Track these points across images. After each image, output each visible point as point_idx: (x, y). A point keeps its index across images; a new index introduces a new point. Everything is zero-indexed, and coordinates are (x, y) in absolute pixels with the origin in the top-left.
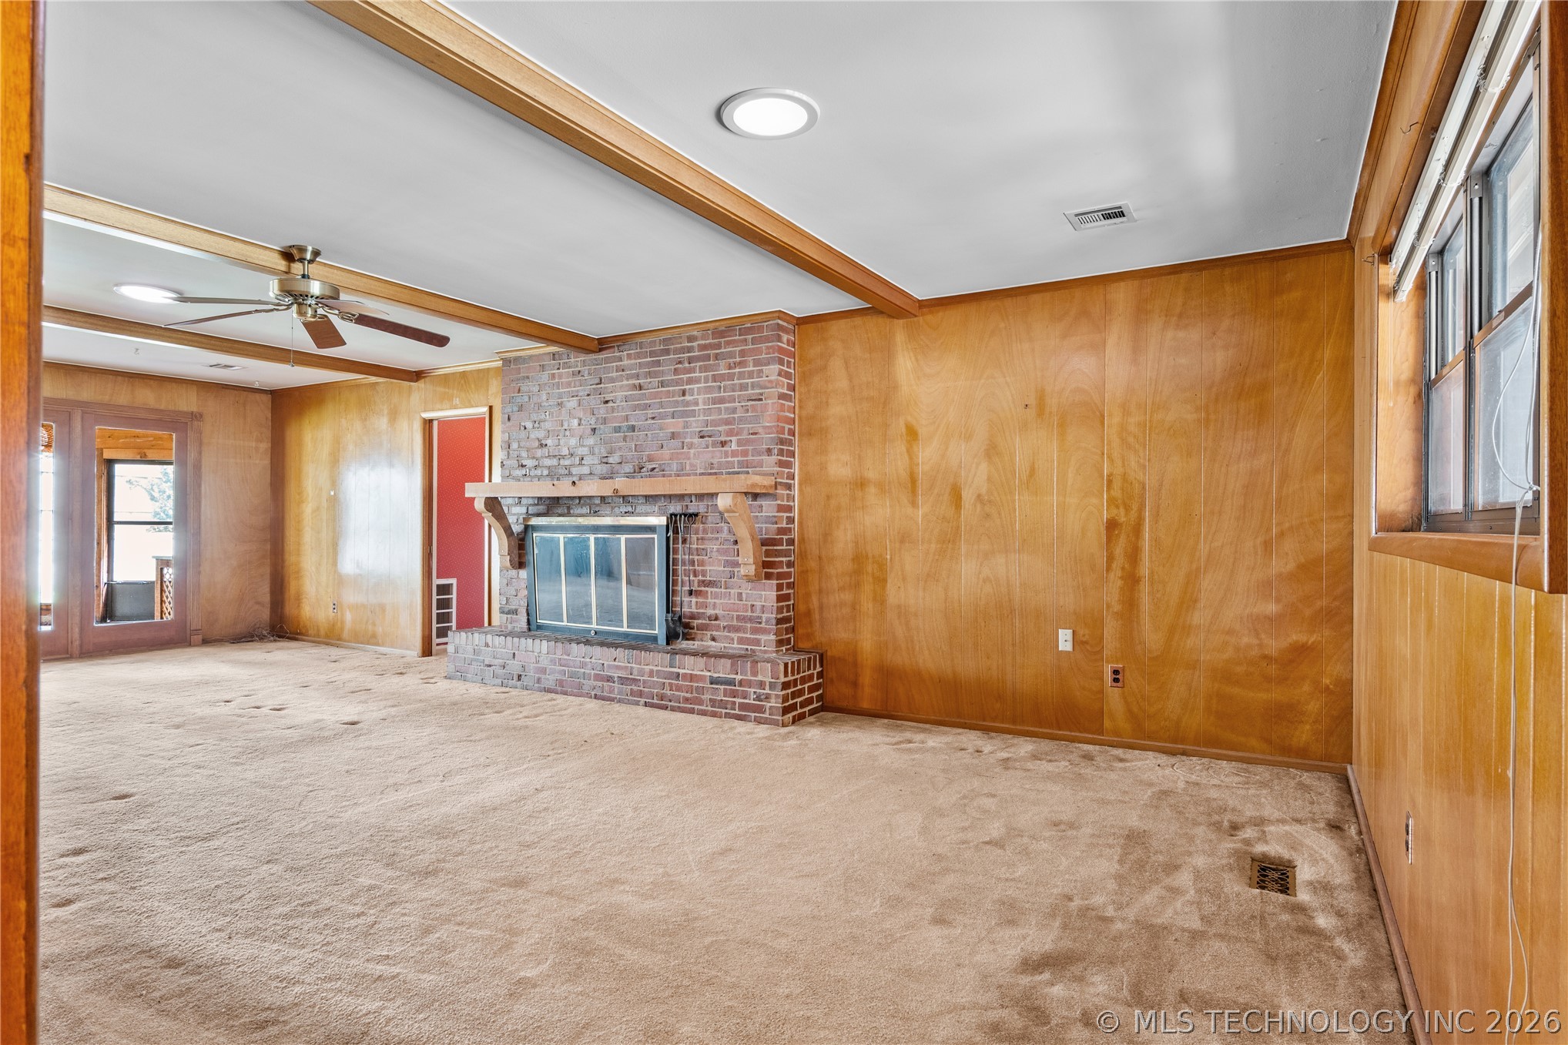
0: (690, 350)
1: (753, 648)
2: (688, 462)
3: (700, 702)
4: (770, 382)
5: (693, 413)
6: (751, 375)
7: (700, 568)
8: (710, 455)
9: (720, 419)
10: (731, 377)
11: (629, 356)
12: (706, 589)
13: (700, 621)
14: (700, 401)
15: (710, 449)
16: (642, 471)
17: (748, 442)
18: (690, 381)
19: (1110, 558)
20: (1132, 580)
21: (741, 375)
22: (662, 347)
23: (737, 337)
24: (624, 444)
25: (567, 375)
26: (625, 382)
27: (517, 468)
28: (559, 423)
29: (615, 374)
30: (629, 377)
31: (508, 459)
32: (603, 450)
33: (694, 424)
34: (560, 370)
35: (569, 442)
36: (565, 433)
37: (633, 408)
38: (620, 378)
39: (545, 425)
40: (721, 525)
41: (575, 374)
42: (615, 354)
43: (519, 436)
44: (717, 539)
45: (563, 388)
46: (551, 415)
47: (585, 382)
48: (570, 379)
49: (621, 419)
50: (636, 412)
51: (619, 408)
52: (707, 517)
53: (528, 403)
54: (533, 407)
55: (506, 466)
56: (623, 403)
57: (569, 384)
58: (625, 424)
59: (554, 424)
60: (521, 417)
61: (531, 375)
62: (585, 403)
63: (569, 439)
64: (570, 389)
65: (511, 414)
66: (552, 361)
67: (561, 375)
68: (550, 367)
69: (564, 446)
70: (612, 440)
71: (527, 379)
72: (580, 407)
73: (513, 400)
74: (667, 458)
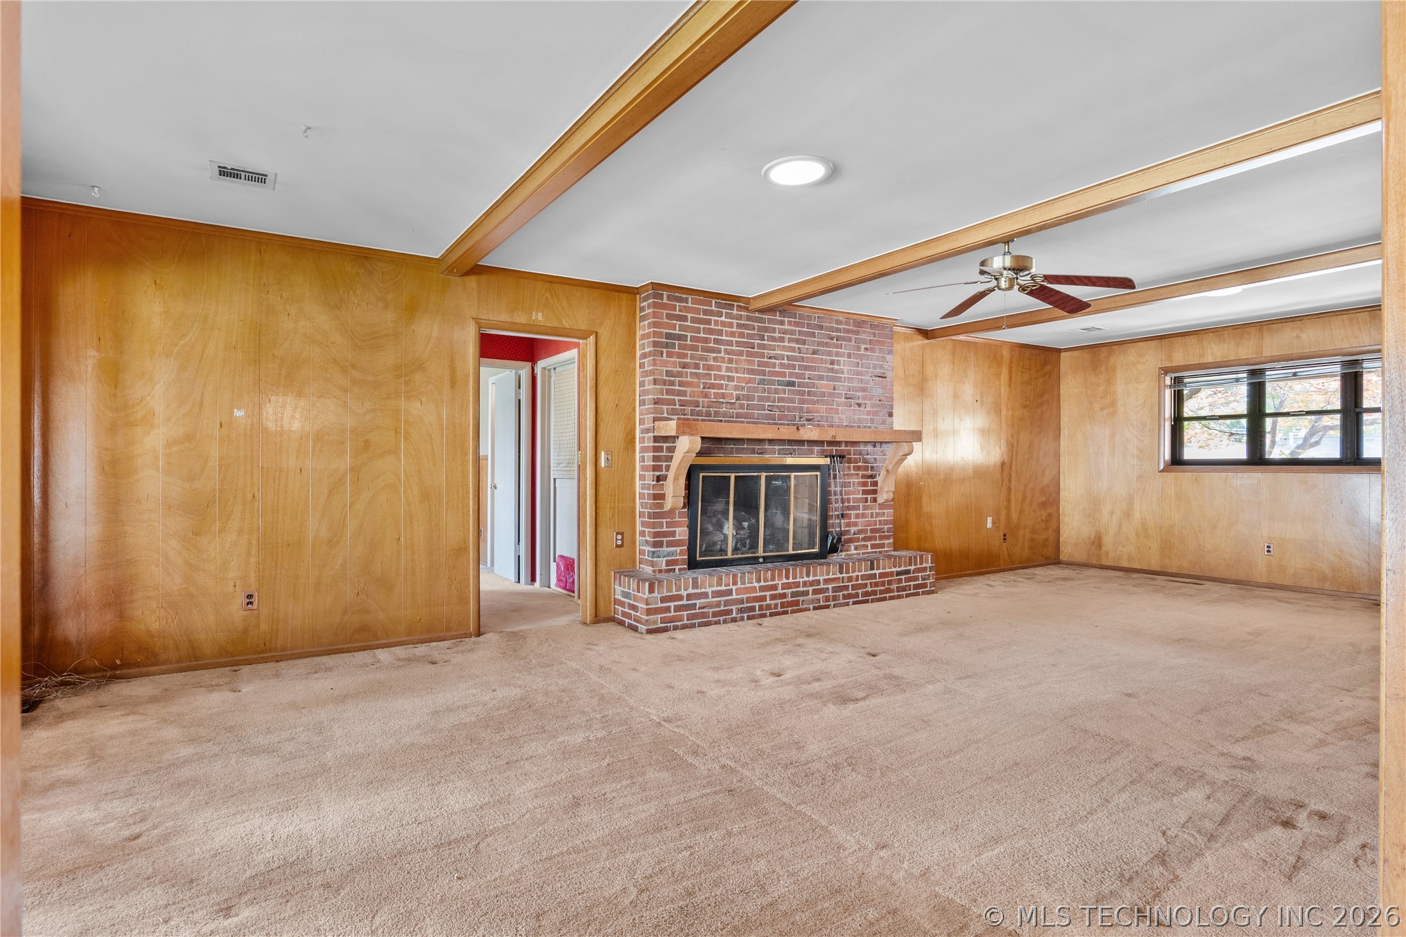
0: (838, 330)
1: (880, 550)
2: (837, 416)
3: (891, 591)
4: (889, 366)
5: (839, 379)
6: (878, 359)
7: (846, 497)
8: (852, 412)
9: (859, 387)
10: (866, 357)
11: (790, 323)
12: (850, 512)
13: (846, 537)
14: (845, 371)
15: (852, 408)
16: (802, 419)
17: (877, 406)
18: (837, 354)
19: (1003, 480)
20: (1009, 490)
21: (872, 358)
22: (816, 322)
23: (869, 329)
24: (786, 396)
25: (731, 325)
26: (786, 344)
27: (677, 407)
28: (724, 369)
29: (777, 335)
30: (790, 340)
31: (665, 397)
32: (768, 399)
33: (841, 388)
34: (723, 319)
35: (736, 388)
36: (730, 379)
37: (794, 367)
38: (782, 340)
39: (709, 368)
40: (860, 464)
41: (739, 326)
42: (778, 318)
43: (679, 374)
44: (858, 474)
45: (726, 336)
46: (715, 359)
47: (749, 336)
48: (734, 329)
49: (784, 375)
50: (797, 371)
51: (782, 365)
52: (850, 458)
53: (689, 342)
54: (695, 348)
55: (662, 404)
56: (785, 361)
57: (733, 334)
58: (787, 379)
59: (719, 369)
60: (681, 356)
61: (689, 315)
62: (750, 354)
63: (735, 386)
64: (734, 339)
65: (665, 350)
66: (713, 308)
67: (724, 324)
68: (711, 313)
69: (731, 391)
70: (776, 391)
71: (685, 319)
72: (745, 358)
73: (668, 336)
74: (822, 411)
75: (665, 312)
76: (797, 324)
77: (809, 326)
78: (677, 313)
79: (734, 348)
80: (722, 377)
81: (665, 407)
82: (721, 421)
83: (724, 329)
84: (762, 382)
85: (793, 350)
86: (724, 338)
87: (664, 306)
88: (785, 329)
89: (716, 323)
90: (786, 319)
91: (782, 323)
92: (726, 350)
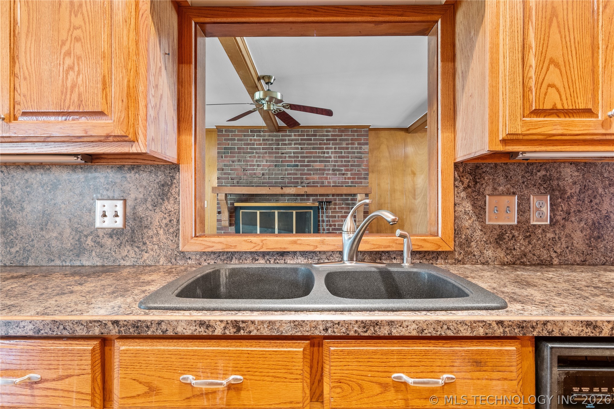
0: (327, 136)
2: (326, 181)
4: (365, 151)
5: (329, 162)
6: (356, 148)
7: (333, 223)
8: (337, 178)
9: (342, 165)
10: (347, 148)
11: (295, 135)
14: (332, 157)
15: (338, 176)
17: (356, 174)
18: (327, 148)
21: (352, 148)
22: (312, 133)
23: (350, 133)
24: (293, 172)
25: (259, 140)
26: (293, 146)
27: (230, 180)
28: (255, 161)
29: (287, 142)
30: (295, 144)
31: (223, 176)
32: (281, 174)
33: (329, 166)
34: (255, 137)
35: (262, 170)
36: (258, 166)
37: (298, 157)
38: (290, 144)
39: (247, 161)
40: (344, 206)
41: (264, 140)
42: (288, 133)
43: (230, 165)
44: (341, 211)
45: (256, 145)
46: (250, 157)
47: (270, 144)
48: (261, 142)
49: (291, 161)
50: (299, 159)
51: (290, 157)
52: (336, 203)
53: (236, 150)
54: (239, 153)
55: (222, 179)
56: (292, 155)
57: (260, 144)
58: (293, 163)
59: (253, 161)
60: (231, 157)
61: (236, 138)
62: (270, 153)
63: (262, 169)
64: (261, 147)
65: (223, 155)
66: (250, 133)
67: (255, 140)
68: (248, 136)
69: (259, 171)
70: (286, 170)
71: (234, 140)
72: (267, 155)
73: (225, 148)
74: (316, 178)
75: (223, 138)
76: (299, 135)
77: (307, 135)
78: (230, 137)
79: (261, 151)
80: (254, 165)
81: (223, 181)
82: (253, 186)
83: (255, 142)
84: (276, 166)
85: (298, 148)
86: (255, 146)
87: (224, 135)
88: (292, 139)
89: (251, 140)
90: (293, 134)
91: (290, 136)
92: (256, 152)
